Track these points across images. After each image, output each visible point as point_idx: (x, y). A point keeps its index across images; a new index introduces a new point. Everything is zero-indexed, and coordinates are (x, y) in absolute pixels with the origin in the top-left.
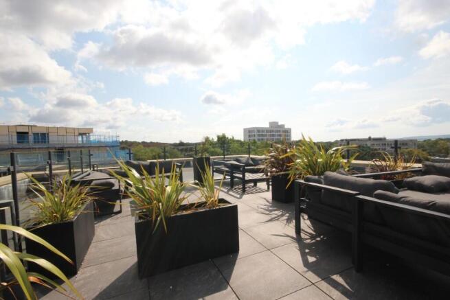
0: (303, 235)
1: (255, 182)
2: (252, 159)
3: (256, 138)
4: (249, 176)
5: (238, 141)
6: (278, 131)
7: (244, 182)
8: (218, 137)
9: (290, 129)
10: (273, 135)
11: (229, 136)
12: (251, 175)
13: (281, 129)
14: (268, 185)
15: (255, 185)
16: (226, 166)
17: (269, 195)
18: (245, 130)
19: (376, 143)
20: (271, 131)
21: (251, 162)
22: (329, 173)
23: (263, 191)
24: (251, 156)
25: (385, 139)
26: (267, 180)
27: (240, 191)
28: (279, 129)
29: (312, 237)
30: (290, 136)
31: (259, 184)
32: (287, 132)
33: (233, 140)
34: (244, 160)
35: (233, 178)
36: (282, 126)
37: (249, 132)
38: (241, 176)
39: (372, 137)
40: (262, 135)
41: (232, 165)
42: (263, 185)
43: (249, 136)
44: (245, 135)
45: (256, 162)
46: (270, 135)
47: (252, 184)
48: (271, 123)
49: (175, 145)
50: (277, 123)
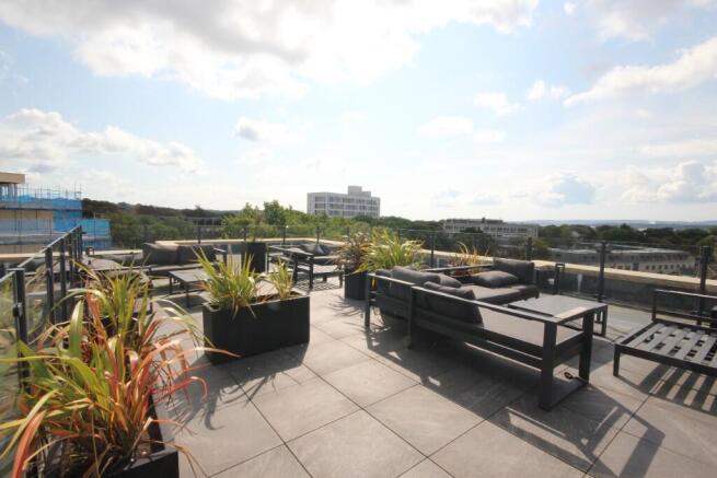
0: (371, 327)
1: (325, 276)
2: (323, 247)
3: (327, 210)
4: (317, 269)
5: (298, 213)
6: (360, 201)
7: (311, 276)
8: (266, 205)
9: (379, 200)
10: (354, 207)
11: (284, 204)
12: (320, 267)
13: (366, 199)
14: (341, 280)
15: (325, 280)
16: (287, 254)
17: (342, 292)
18: (310, 196)
19: (491, 226)
20: (349, 200)
21: (320, 250)
22: (398, 268)
23: (336, 288)
24: (321, 241)
25: (500, 222)
26: (340, 275)
27: (307, 287)
28: (362, 198)
29: (381, 328)
30: (377, 209)
31: (329, 279)
32: (375, 203)
33: (291, 212)
34: (311, 247)
35: (297, 270)
36: (368, 194)
37: (316, 199)
38: (307, 268)
39: (487, 218)
40: (337, 206)
41: (295, 253)
42: (335, 281)
43: (316, 206)
44: (309, 204)
45: (326, 250)
46: (349, 207)
47: (321, 280)
48: (350, 188)
49: (187, 213)
50: (360, 188)
